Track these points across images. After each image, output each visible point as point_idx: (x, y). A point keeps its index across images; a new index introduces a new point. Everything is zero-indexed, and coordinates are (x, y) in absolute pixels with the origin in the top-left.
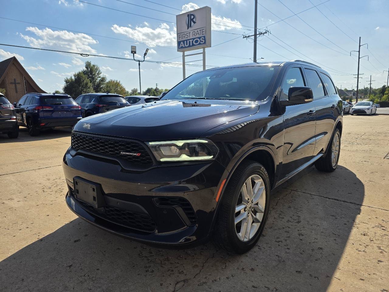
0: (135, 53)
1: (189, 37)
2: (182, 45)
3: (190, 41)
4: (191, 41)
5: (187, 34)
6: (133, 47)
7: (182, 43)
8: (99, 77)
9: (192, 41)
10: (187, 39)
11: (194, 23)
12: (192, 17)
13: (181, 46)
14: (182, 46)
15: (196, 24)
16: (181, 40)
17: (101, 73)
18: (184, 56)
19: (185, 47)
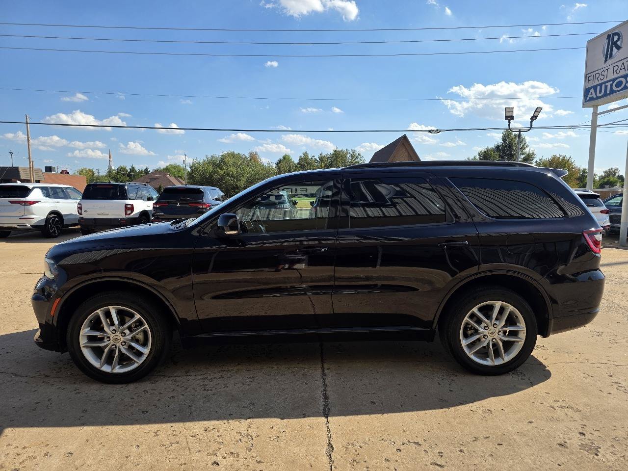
0: (512, 118)
1: (605, 76)
2: (592, 94)
3: (606, 84)
4: (608, 84)
5: (603, 73)
6: (507, 110)
7: (592, 90)
8: (523, 154)
9: (611, 85)
10: (603, 81)
11: (619, 48)
12: (616, 38)
13: (590, 96)
14: (592, 96)
15: (621, 50)
16: (591, 84)
17: (527, 147)
18: (595, 115)
19: (598, 98)
